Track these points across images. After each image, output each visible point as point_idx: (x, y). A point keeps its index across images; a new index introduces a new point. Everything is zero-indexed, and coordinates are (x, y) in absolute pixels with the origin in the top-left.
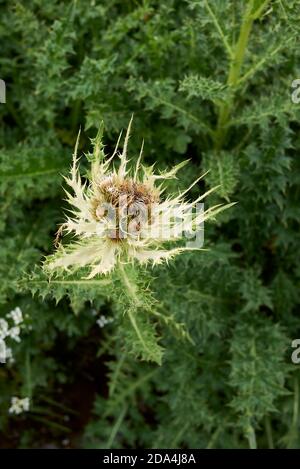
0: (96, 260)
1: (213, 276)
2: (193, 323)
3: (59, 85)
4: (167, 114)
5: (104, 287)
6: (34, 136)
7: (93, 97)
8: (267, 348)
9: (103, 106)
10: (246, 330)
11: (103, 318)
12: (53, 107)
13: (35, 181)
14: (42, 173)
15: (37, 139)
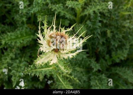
0: (51, 59)
1: (83, 62)
2: (79, 78)
3: (27, 9)
4: (62, 14)
5: (51, 70)
6: (20, 27)
7: (39, 11)
8: (102, 82)
9: (42, 14)
10: (95, 78)
11: (49, 81)
12: (25, 17)
13: (23, 40)
14: (25, 38)
15: (21, 28)
